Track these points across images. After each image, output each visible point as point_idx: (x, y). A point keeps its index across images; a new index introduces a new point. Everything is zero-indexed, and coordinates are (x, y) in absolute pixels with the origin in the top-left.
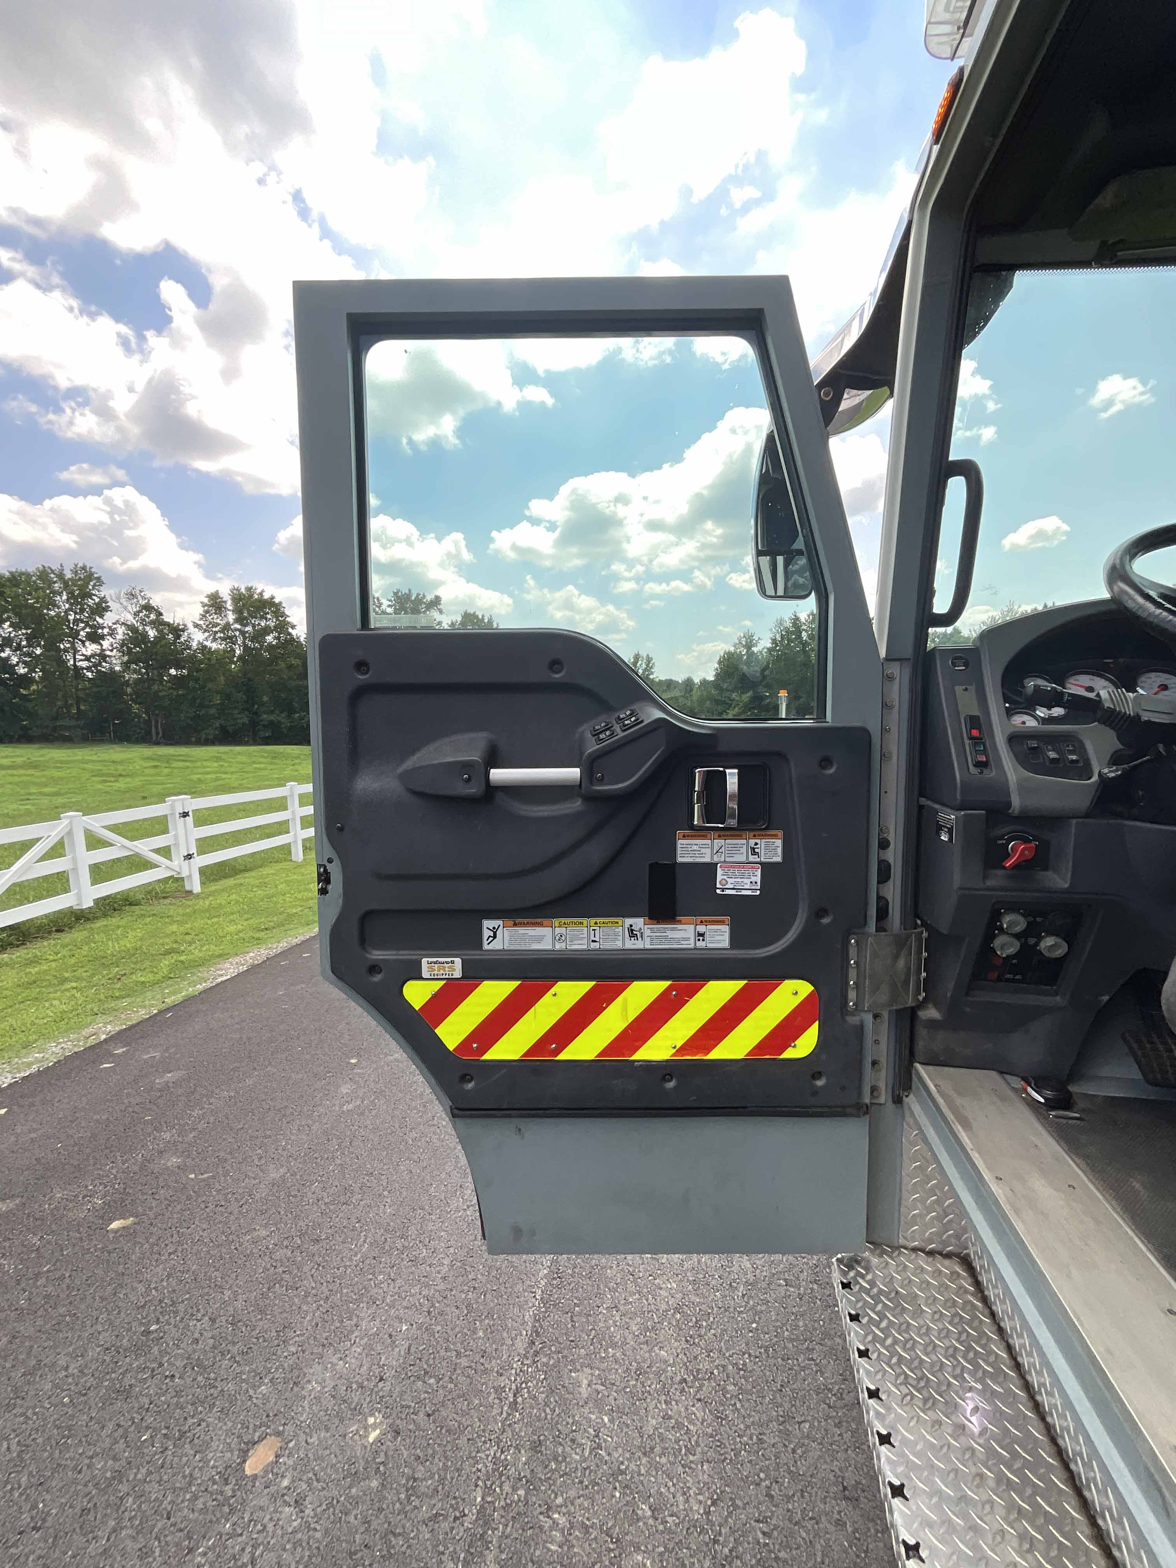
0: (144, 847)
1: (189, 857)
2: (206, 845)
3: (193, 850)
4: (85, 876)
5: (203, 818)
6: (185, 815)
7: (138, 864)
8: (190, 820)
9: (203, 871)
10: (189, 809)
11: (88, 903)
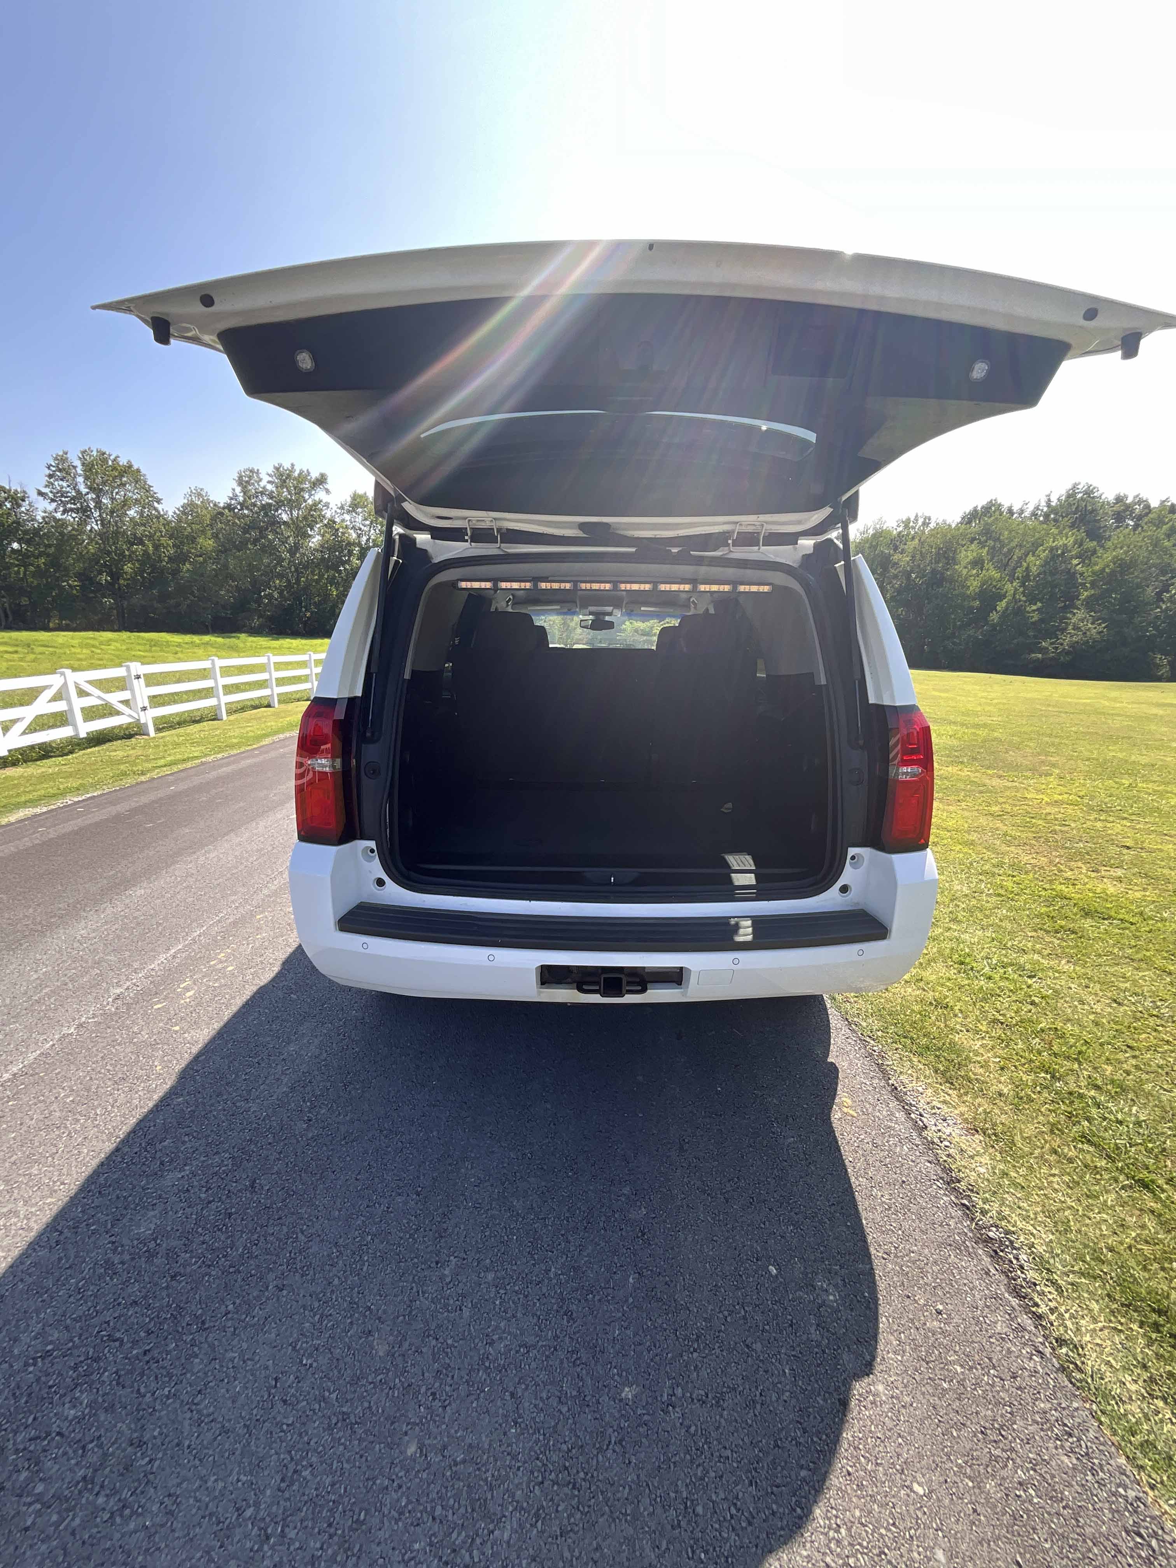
0: (114, 698)
1: (144, 709)
2: (156, 701)
3: (147, 704)
4: (79, 716)
5: (151, 680)
6: (138, 677)
7: (108, 711)
8: (142, 680)
9: (156, 720)
10: (141, 673)
11: (83, 735)
